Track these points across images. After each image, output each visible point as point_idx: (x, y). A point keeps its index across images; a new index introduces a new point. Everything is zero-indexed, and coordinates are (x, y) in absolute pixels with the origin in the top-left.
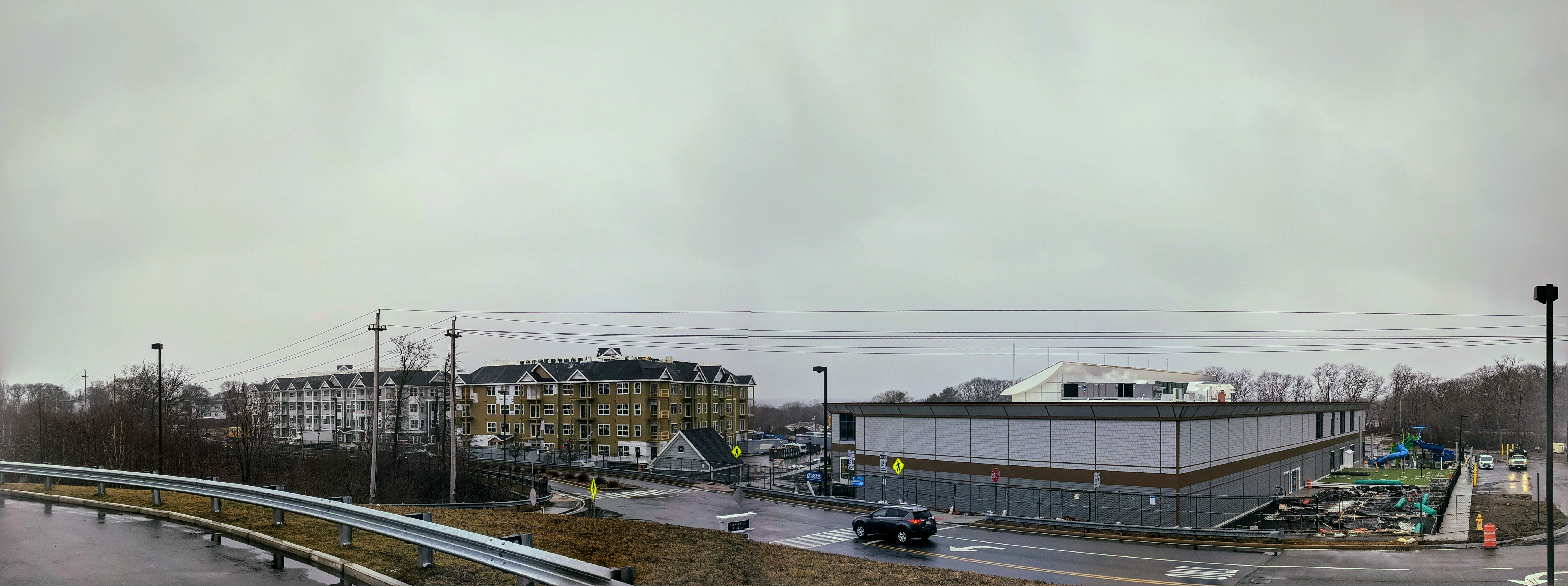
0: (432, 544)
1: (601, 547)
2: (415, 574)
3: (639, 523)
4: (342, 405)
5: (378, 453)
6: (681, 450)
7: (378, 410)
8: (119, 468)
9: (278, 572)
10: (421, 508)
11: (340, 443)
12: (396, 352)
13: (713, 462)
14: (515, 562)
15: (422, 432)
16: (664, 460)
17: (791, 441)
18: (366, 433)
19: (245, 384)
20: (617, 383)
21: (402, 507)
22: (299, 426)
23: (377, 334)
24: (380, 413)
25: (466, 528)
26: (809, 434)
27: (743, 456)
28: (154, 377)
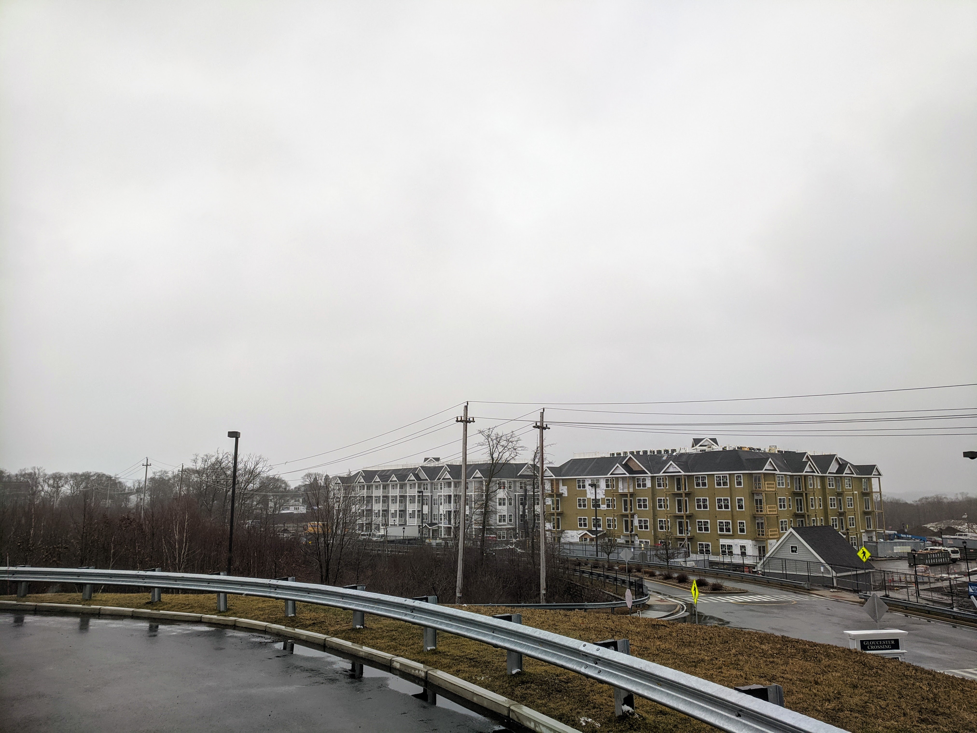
0: (521, 648)
1: (706, 658)
2: (503, 682)
3: (749, 633)
4: (429, 498)
5: (465, 549)
6: (794, 550)
7: (466, 504)
8: (179, 569)
9: (356, 682)
10: (509, 609)
11: (426, 538)
12: (483, 445)
13: (834, 565)
14: (611, 671)
15: (510, 527)
16: (775, 561)
17: (935, 543)
18: (453, 528)
19: (328, 476)
20: (715, 476)
21: (489, 607)
22: (384, 521)
23: (465, 426)
24: (467, 507)
25: (558, 632)
26: (959, 535)
27: (873, 560)
28: (229, 468)
